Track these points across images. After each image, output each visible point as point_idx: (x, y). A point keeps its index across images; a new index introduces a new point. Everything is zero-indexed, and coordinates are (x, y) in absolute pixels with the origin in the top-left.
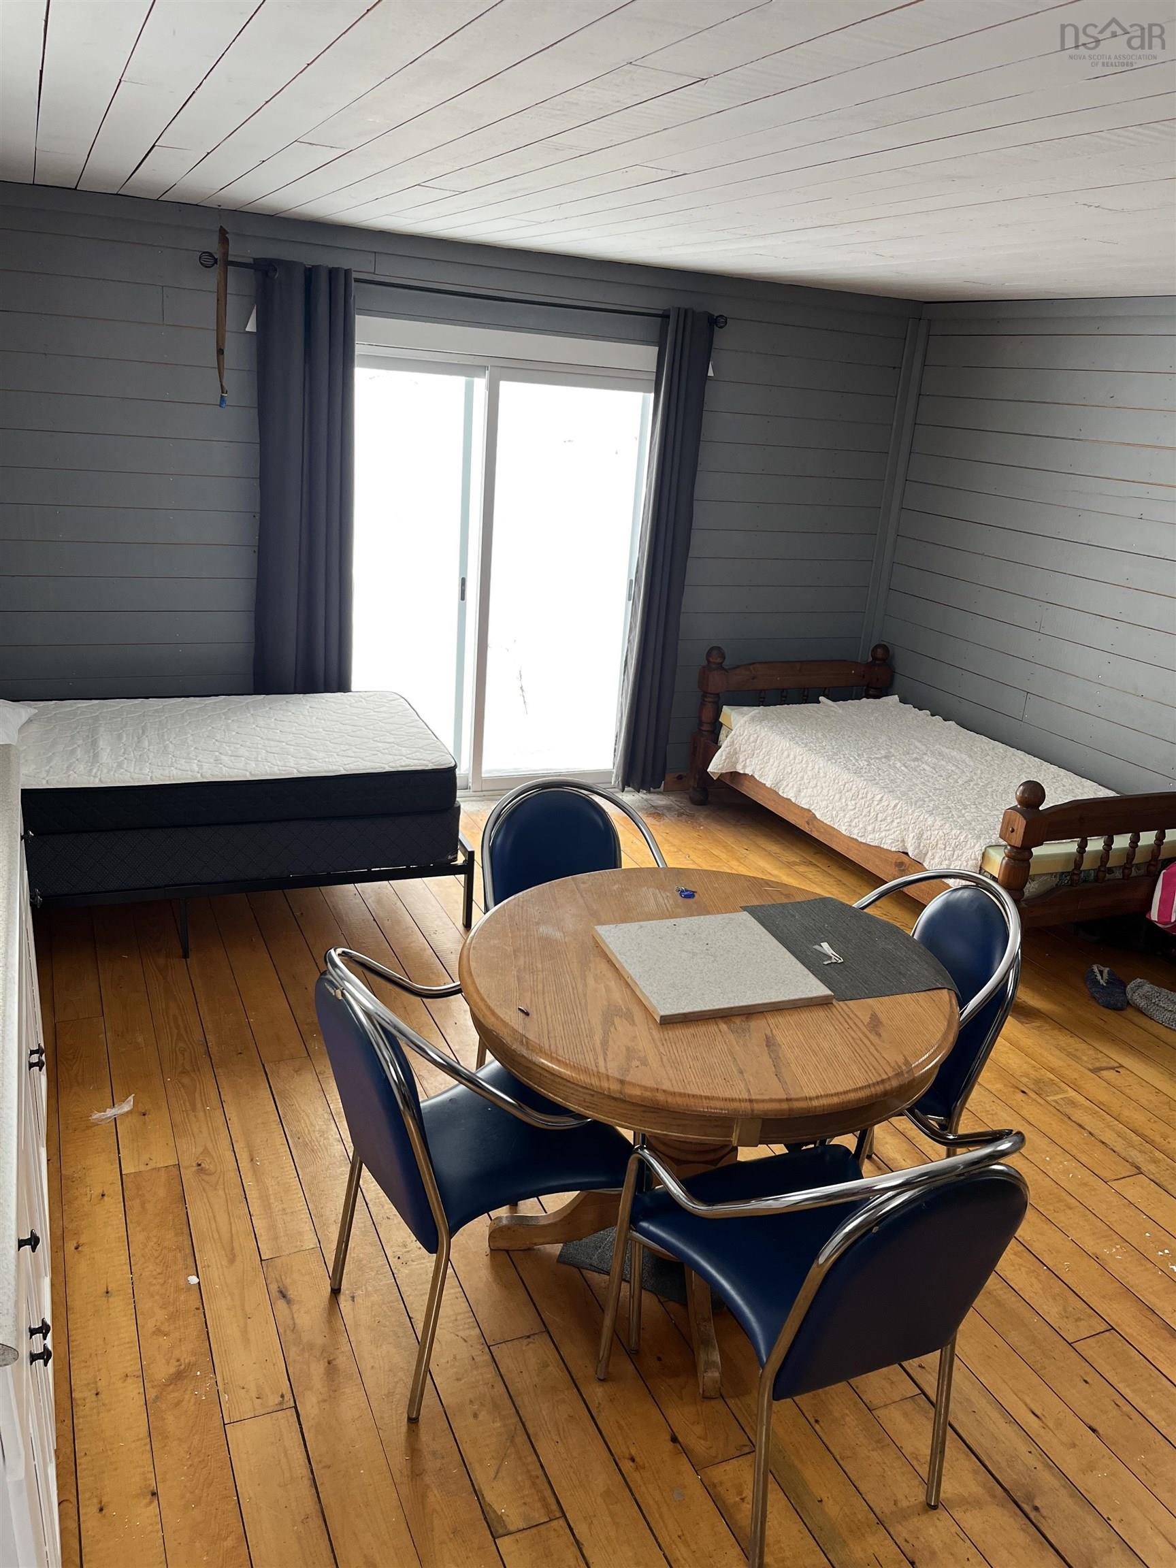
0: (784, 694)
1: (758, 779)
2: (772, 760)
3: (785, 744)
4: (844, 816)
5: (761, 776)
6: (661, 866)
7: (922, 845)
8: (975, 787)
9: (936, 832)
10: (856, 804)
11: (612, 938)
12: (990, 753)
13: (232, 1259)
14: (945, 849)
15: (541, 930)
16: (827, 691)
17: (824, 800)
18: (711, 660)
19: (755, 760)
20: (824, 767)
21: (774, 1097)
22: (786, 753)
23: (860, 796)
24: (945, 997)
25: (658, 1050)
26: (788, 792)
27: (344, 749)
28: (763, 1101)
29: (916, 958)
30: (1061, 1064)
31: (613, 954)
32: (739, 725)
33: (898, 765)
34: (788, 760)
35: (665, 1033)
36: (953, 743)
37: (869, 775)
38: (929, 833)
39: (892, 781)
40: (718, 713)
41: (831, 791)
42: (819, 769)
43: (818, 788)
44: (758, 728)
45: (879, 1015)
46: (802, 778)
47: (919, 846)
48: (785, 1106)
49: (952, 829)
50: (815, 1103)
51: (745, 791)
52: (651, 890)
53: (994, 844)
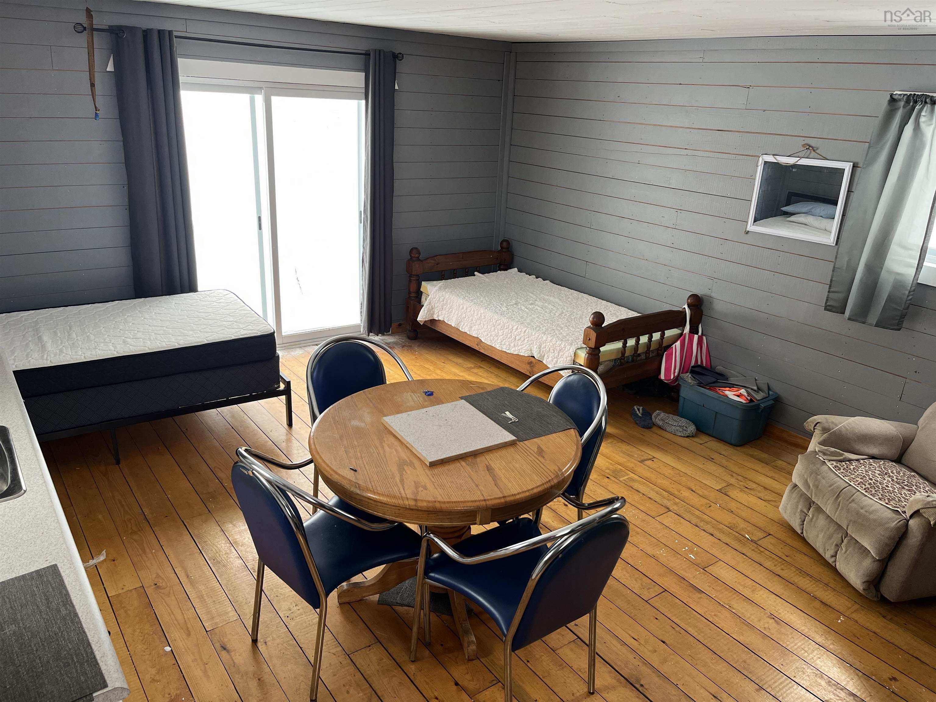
0: (455, 272)
1: (447, 322)
2: (453, 311)
3: (461, 301)
4: (498, 339)
5: (448, 320)
6: (410, 380)
7: (541, 351)
8: (565, 316)
9: (549, 344)
10: (503, 332)
11: (394, 423)
12: (570, 297)
13: (189, 634)
14: (554, 352)
15: (352, 423)
16: (478, 269)
17: (486, 331)
18: (412, 255)
19: (444, 312)
20: (484, 313)
21: (496, 496)
22: (461, 306)
23: (505, 327)
24: (573, 433)
25: (432, 481)
26: (465, 329)
27: (203, 328)
28: (491, 499)
29: (555, 414)
30: (625, 460)
31: (395, 431)
32: (433, 292)
33: (523, 308)
34: (463, 311)
35: (433, 471)
36: (550, 293)
37: (509, 315)
38: (545, 344)
39: (522, 317)
40: (419, 286)
41: (489, 326)
42: (481, 314)
43: (482, 324)
44: (444, 293)
45: (541, 446)
46: (472, 320)
47: (540, 352)
48: (503, 500)
49: (557, 341)
50: (518, 497)
51: (439, 329)
52: (409, 394)
53: (580, 347)
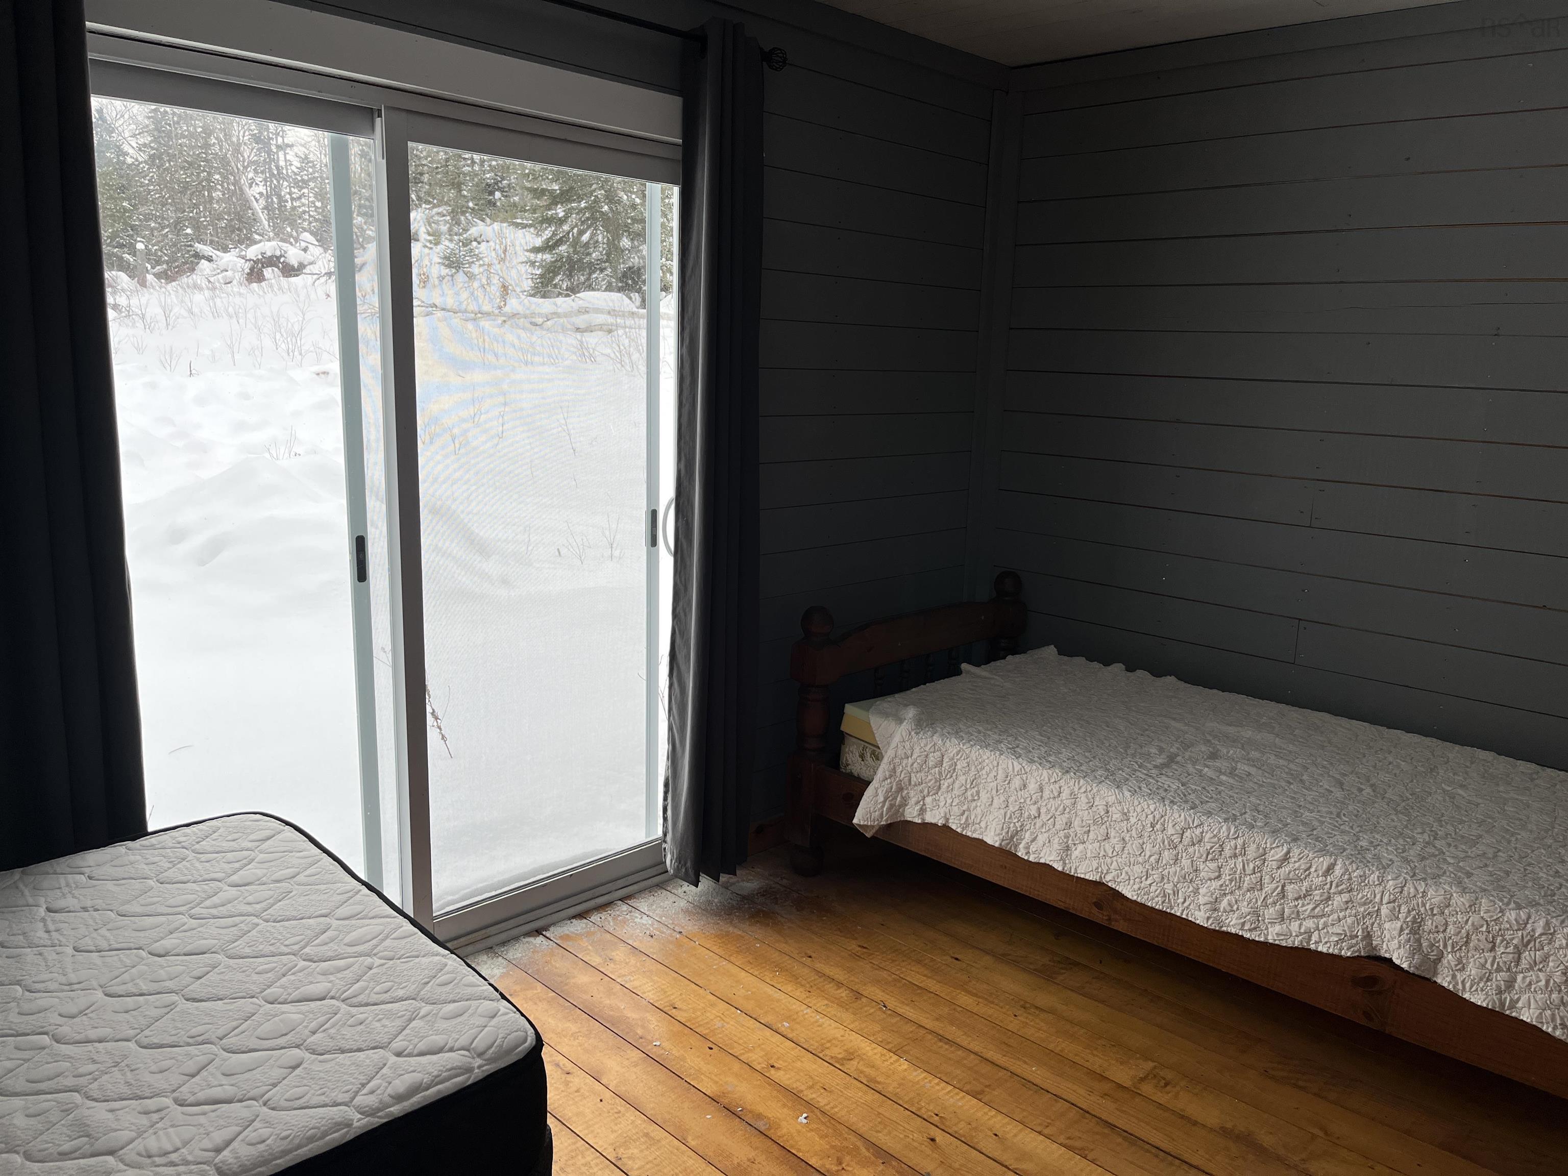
1: (959, 830)
7: (1425, 943)
9: (1461, 917)
10: (1220, 868)
16: (960, 653)
17: (1135, 863)
18: (808, 628)
19: (945, 799)
20: (1118, 802)
23: (1227, 854)
32: (897, 738)
34: (1026, 794)
40: (836, 715)
41: (1148, 846)
42: (1106, 805)
47: (1421, 945)
